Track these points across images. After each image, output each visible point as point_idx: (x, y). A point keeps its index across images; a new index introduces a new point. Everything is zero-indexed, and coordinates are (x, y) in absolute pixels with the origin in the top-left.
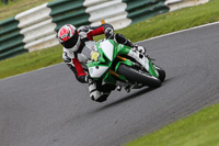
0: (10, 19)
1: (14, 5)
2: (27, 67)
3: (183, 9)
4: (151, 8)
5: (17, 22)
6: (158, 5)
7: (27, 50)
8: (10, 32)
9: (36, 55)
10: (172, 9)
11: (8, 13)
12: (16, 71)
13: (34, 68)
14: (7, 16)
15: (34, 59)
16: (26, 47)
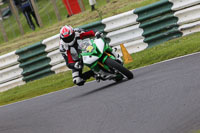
0: (38, 43)
1: (41, 31)
2: (53, 87)
3: (195, 33)
4: (165, 33)
5: (44, 46)
6: (172, 30)
7: (53, 72)
8: (37, 56)
9: (62, 76)
10: (185, 33)
11: (35, 38)
12: (43, 91)
13: (60, 88)
14: (34, 41)
15: (59, 80)
16: (52, 69)
